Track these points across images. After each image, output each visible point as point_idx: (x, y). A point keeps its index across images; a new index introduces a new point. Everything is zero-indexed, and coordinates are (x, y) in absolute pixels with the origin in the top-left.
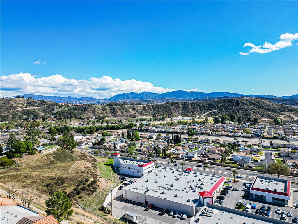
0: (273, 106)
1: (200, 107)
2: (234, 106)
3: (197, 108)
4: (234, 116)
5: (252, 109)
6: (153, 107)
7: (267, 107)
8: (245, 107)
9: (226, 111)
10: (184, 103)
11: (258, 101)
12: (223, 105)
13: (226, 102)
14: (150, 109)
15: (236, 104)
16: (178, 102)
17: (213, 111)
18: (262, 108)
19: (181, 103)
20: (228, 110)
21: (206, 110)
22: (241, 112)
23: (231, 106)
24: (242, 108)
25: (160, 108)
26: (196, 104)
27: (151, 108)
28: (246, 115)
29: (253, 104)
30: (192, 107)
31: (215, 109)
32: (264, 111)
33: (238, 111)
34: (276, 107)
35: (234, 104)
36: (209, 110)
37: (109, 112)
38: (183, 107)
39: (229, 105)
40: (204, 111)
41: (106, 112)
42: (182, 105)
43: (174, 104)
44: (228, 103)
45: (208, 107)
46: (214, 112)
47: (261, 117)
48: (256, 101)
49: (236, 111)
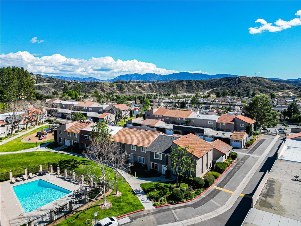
0: (273, 85)
1: (204, 86)
2: (235, 84)
3: (201, 86)
4: (235, 92)
5: (252, 86)
6: (158, 86)
7: (267, 85)
8: (246, 85)
9: (228, 88)
10: (189, 81)
11: (259, 80)
12: (225, 84)
13: (228, 80)
14: (156, 88)
15: (238, 82)
16: (183, 81)
17: (216, 88)
18: (263, 85)
19: (185, 81)
20: (230, 87)
21: (209, 88)
22: (242, 89)
23: (233, 84)
24: (244, 85)
25: (165, 86)
26: (200, 82)
27: (157, 86)
28: (246, 91)
29: (255, 83)
30: (196, 85)
31: (218, 87)
32: (264, 88)
33: (240, 88)
34: (276, 85)
35: (236, 82)
36: (212, 88)
37: (116, 89)
38: (187, 85)
39: (231, 83)
40: (207, 89)
41: (114, 89)
42: (187, 83)
43: (179, 82)
44: (231, 82)
45: (211, 86)
46: (216, 90)
47: (260, 93)
48: (258, 80)
49: (237, 88)
